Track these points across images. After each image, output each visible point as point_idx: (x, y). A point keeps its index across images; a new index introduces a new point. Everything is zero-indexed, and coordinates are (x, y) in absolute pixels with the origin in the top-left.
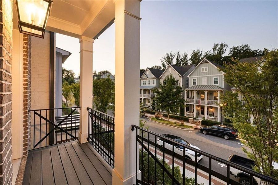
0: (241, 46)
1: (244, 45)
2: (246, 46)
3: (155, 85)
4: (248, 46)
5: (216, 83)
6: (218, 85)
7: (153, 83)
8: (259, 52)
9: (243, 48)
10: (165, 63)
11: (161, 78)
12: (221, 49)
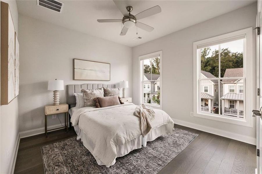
0: (222, 50)
1: (225, 49)
2: (227, 50)
3: (150, 89)
4: (228, 49)
5: (206, 91)
6: (208, 93)
7: (149, 88)
8: (238, 54)
9: (224, 51)
10: (154, 63)
11: (156, 84)
12: (205, 52)
